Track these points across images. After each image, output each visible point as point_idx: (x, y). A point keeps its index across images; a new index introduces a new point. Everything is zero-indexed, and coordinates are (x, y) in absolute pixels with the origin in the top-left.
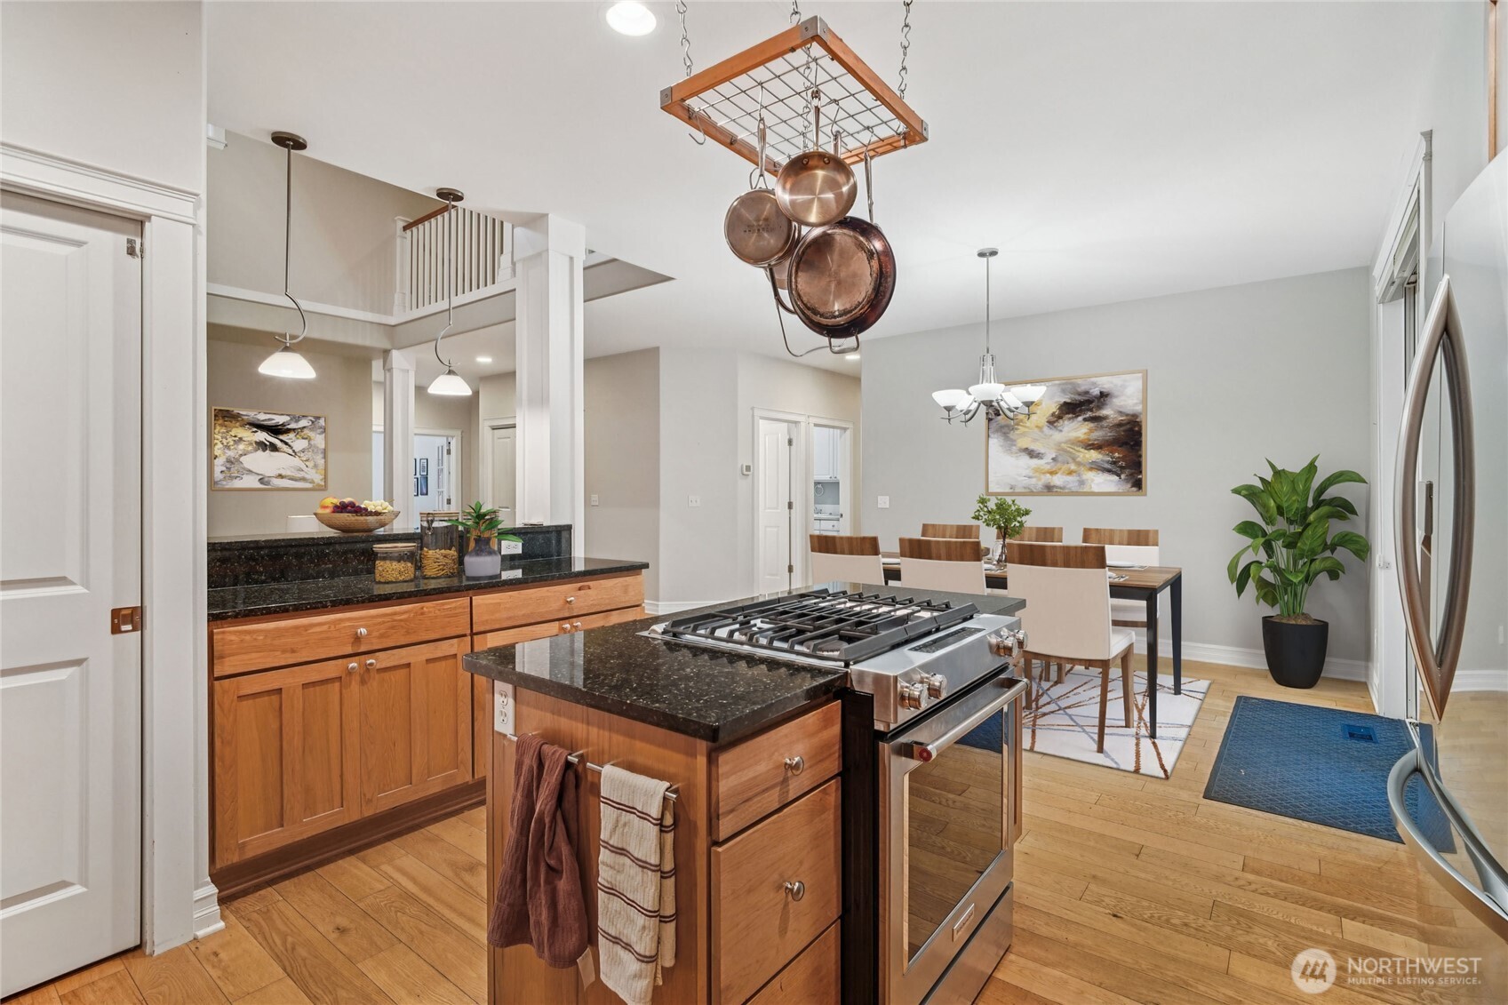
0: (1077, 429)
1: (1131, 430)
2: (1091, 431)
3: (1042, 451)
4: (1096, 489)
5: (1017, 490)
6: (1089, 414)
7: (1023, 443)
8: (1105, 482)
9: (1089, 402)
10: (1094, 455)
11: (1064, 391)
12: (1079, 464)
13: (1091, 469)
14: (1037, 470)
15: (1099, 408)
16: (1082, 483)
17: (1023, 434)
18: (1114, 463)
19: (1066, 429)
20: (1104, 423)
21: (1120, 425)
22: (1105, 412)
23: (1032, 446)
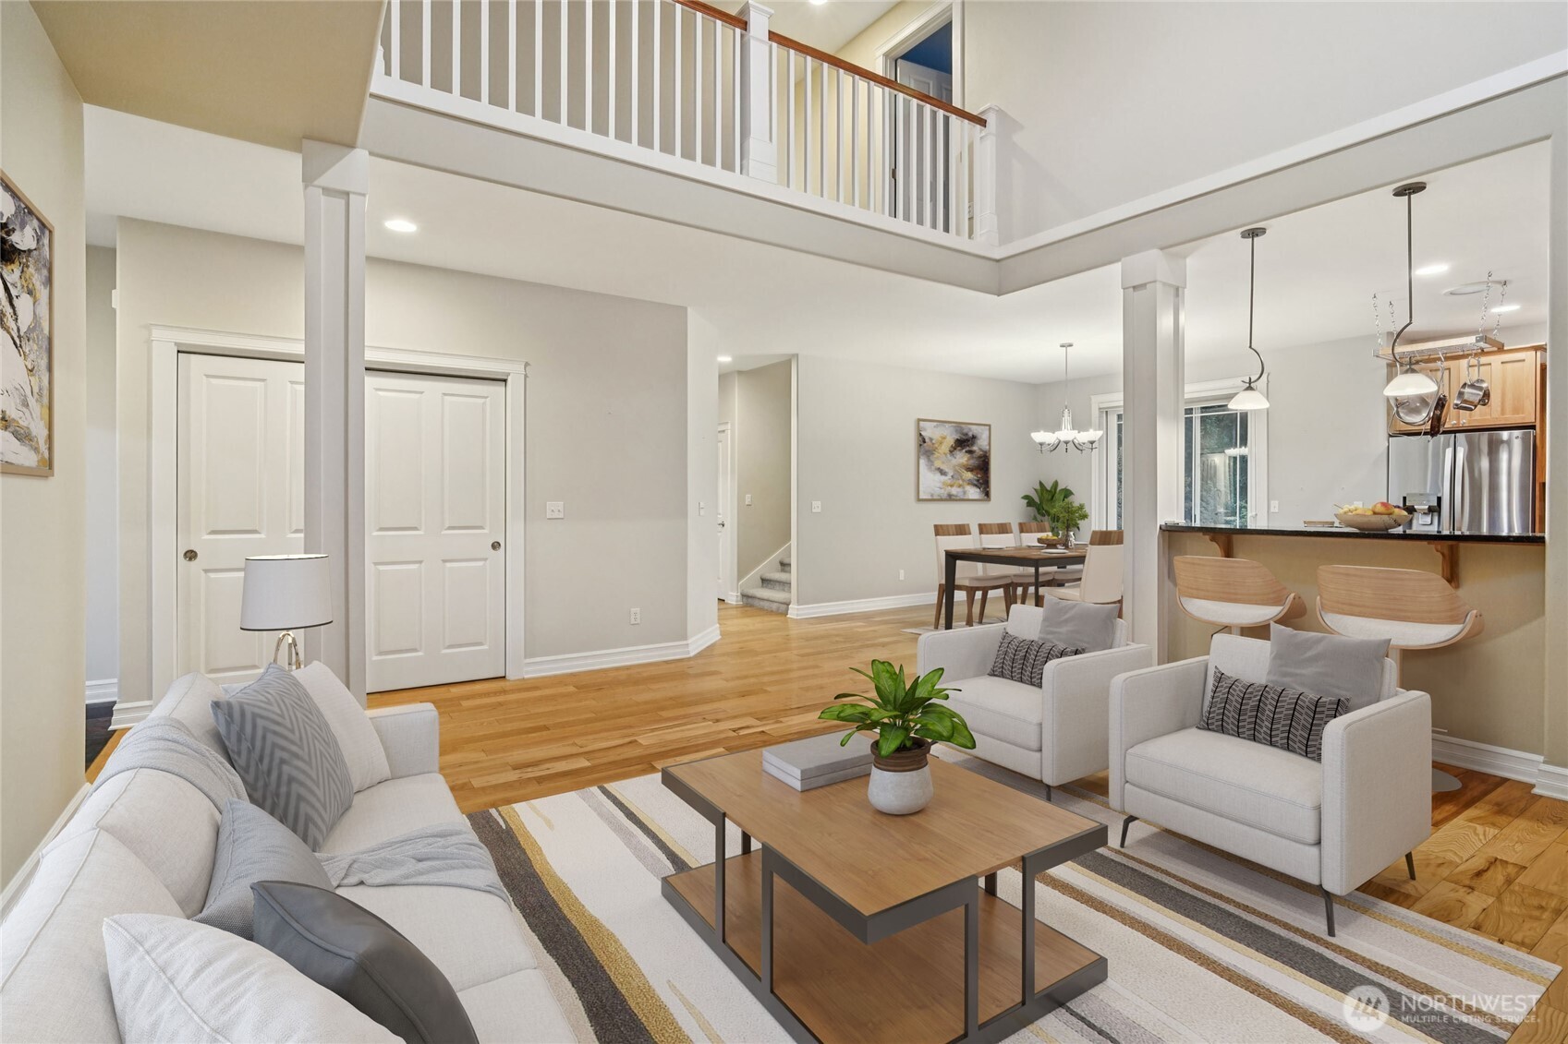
0: (962, 458)
1: (984, 461)
2: (969, 459)
3: (947, 470)
4: (971, 497)
5: (935, 498)
6: (968, 449)
7: (938, 464)
8: (973, 492)
9: (968, 440)
10: (969, 475)
11: (956, 431)
12: (963, 480)
13: (969, 484)
14: (944, 483)
15: (972, 445)
16: (965, 493)
17: (937, 458)
18: (978, 481)
19: (958, 457)
20: (974, 455)
21: (980, 457)
22: (975, 448)
23: (943, 467)
